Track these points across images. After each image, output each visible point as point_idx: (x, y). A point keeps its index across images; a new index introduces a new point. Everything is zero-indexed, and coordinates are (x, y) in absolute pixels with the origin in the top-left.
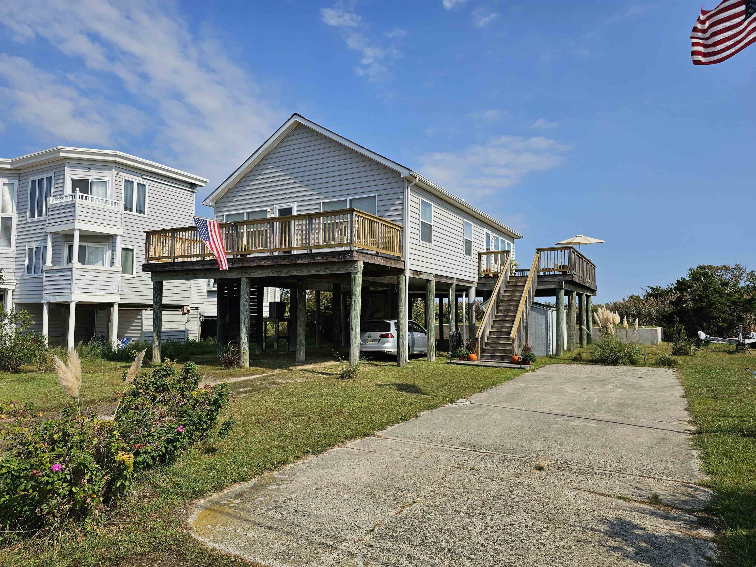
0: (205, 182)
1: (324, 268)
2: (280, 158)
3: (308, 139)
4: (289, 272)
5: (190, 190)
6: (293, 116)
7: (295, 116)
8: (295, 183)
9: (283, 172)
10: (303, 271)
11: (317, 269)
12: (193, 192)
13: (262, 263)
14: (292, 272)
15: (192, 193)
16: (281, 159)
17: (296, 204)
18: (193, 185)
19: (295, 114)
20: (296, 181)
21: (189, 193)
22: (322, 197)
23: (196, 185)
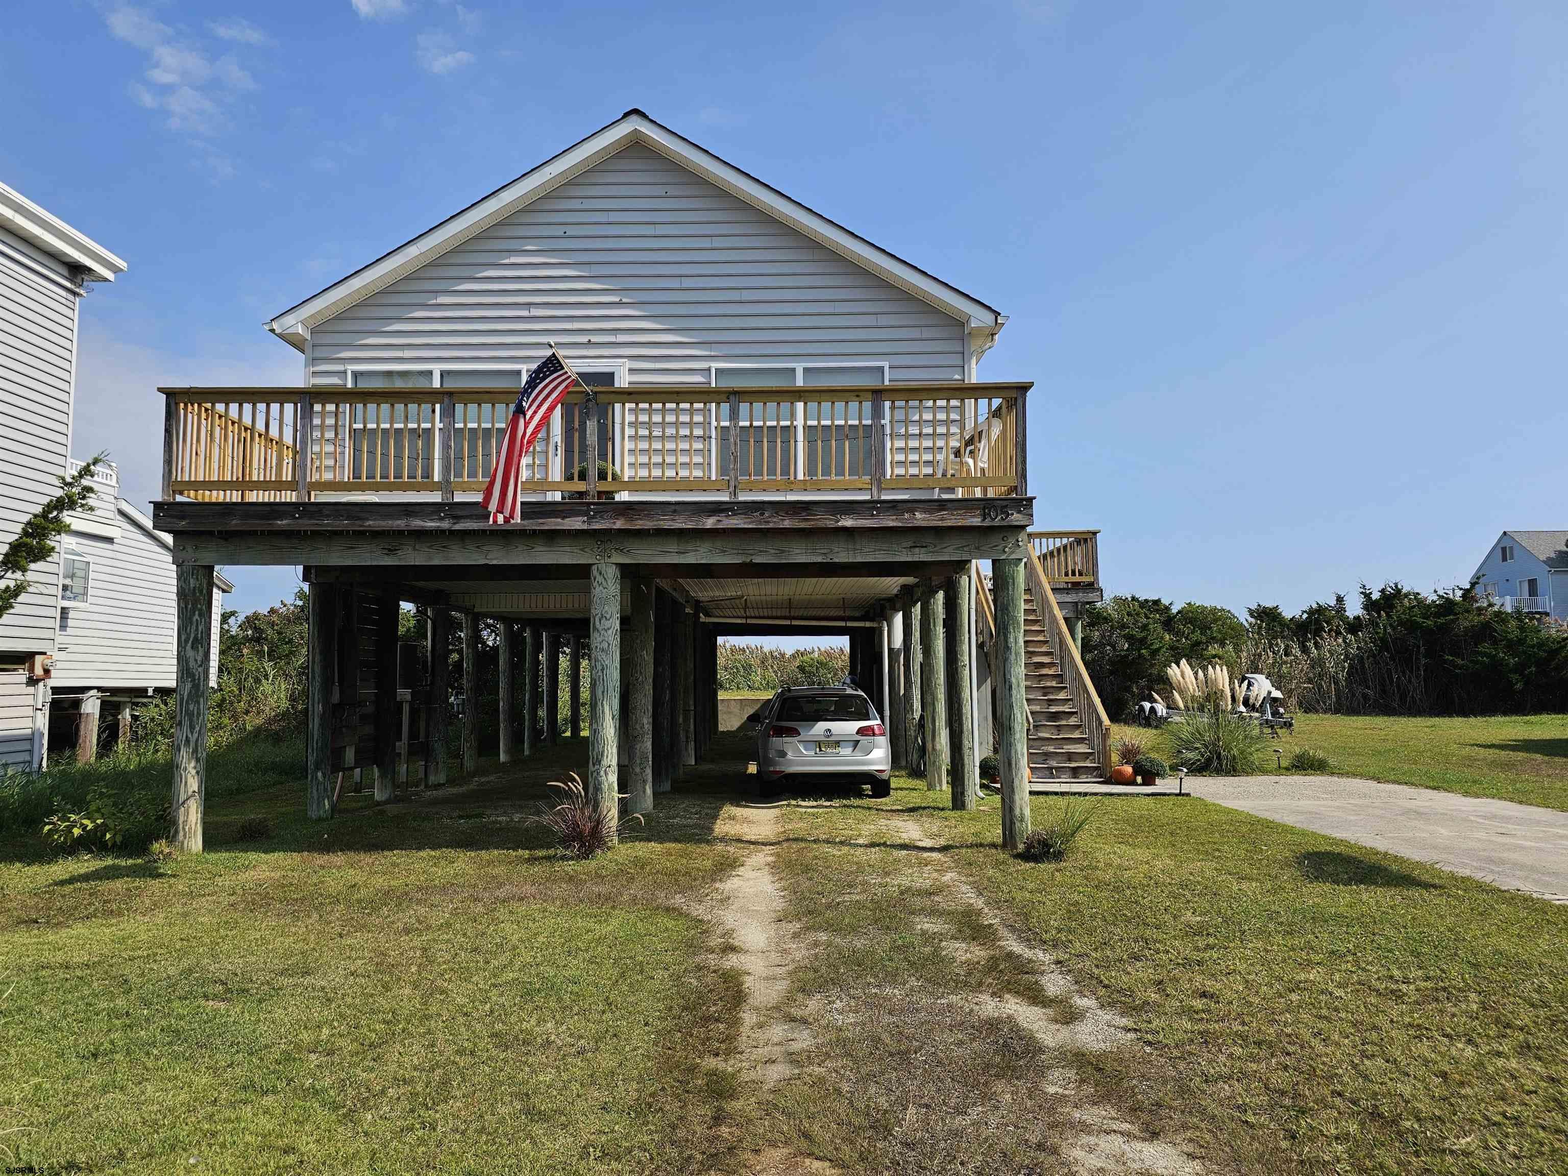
0: (115, 269)
1: (910, 544)
2: (564, 228)
3: (667, 188)
4: (783, 552)
5: (68, 284)
6: (626, 115)
7: (634, 118)
8: (620, 304)
9: (575, 269)
10: (836, 550)
11: (885, 546)
12: (75, 294)
13: (710, 523)
14: (798, 551)
15: (71, 297)
16: (571, 231)
17: (628, 364)
18: (76, 271)
19: (636, 112)
20: (624, 300)
21: (63, 293)
22: (713, 353)
23: (89, 270)
